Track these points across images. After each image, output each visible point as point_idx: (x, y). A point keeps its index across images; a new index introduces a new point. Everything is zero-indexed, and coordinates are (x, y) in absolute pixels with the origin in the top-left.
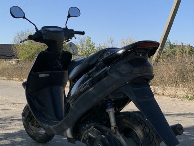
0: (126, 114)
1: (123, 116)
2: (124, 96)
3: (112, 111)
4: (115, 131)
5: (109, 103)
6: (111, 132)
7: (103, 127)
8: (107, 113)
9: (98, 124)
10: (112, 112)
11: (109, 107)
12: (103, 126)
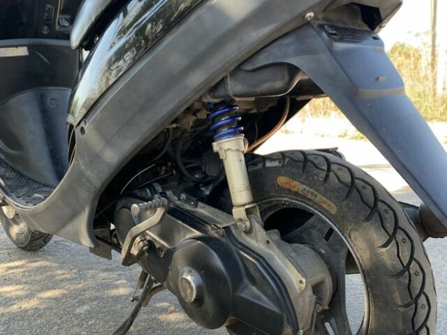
0: (287, 160)
1: (275, 164)
2: (292, 78)
3: (234, 148)
4: (248, 224)
5: (223, 115)
6: (232, 228)
7: (203, 208)
8: (217, 154)
9: (183, 196)
10: (237, 150)
11: (225, 130)
12: (200, 204)
